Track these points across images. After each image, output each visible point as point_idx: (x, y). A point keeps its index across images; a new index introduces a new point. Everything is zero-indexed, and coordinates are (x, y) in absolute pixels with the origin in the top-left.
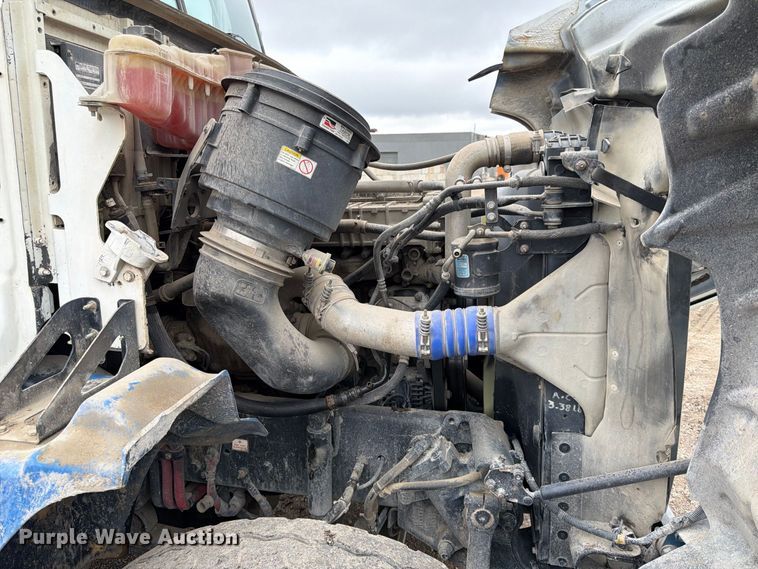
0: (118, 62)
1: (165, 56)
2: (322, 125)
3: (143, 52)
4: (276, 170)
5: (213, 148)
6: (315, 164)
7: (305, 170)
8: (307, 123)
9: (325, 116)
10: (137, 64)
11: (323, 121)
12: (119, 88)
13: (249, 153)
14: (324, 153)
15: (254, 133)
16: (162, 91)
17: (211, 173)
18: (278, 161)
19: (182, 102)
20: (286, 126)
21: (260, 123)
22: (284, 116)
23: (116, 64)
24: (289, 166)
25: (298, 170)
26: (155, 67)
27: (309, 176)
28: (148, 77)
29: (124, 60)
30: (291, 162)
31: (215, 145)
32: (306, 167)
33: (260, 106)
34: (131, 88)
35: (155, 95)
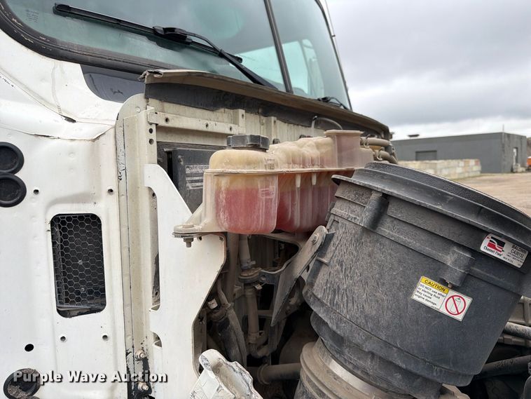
0: (217, 184)
1: (271, 166)
2: (484, 247)
3: (245, 171)
4: (410, 309)
5: (322, 263)
6: (468, 301)
7: (454, 310)
8: (460, 246)
9: (490, 236)
10: (240, 185)
11: (485, 242)
12: (217, 215)
13: (372, 283)
14: (483, 285)
15: (379, 256)
16: (267, 207)
17: (319, 297)
18: (415, 297)
19: (288, 201)
20: (427, 250)
21: (387, 242)
22: (424, 237)
23: (215, 187)
24: (430, 304)
25: (443, 310)
26: (259, 184)
27: (460, 317)
28: (251, 197)
29: (224, 182)
30: (433, 299)
31: (325, 260)
32: (454, 305)
33: (389, 220)
34: (230, 214)
35: (258, 217)
